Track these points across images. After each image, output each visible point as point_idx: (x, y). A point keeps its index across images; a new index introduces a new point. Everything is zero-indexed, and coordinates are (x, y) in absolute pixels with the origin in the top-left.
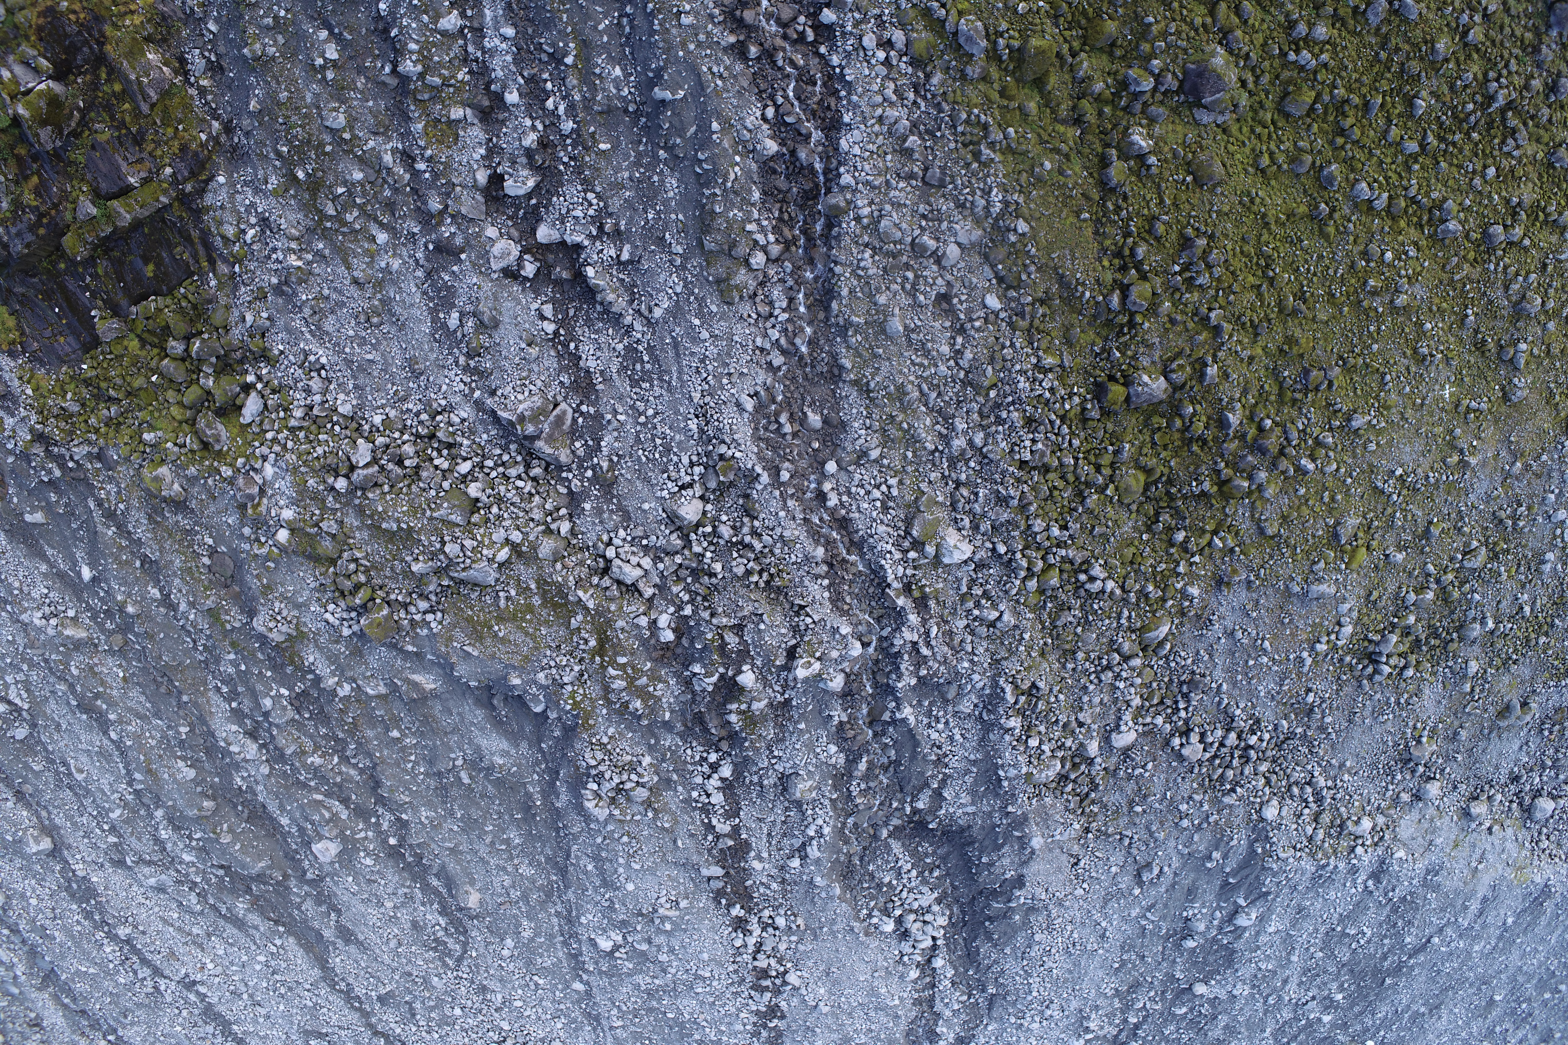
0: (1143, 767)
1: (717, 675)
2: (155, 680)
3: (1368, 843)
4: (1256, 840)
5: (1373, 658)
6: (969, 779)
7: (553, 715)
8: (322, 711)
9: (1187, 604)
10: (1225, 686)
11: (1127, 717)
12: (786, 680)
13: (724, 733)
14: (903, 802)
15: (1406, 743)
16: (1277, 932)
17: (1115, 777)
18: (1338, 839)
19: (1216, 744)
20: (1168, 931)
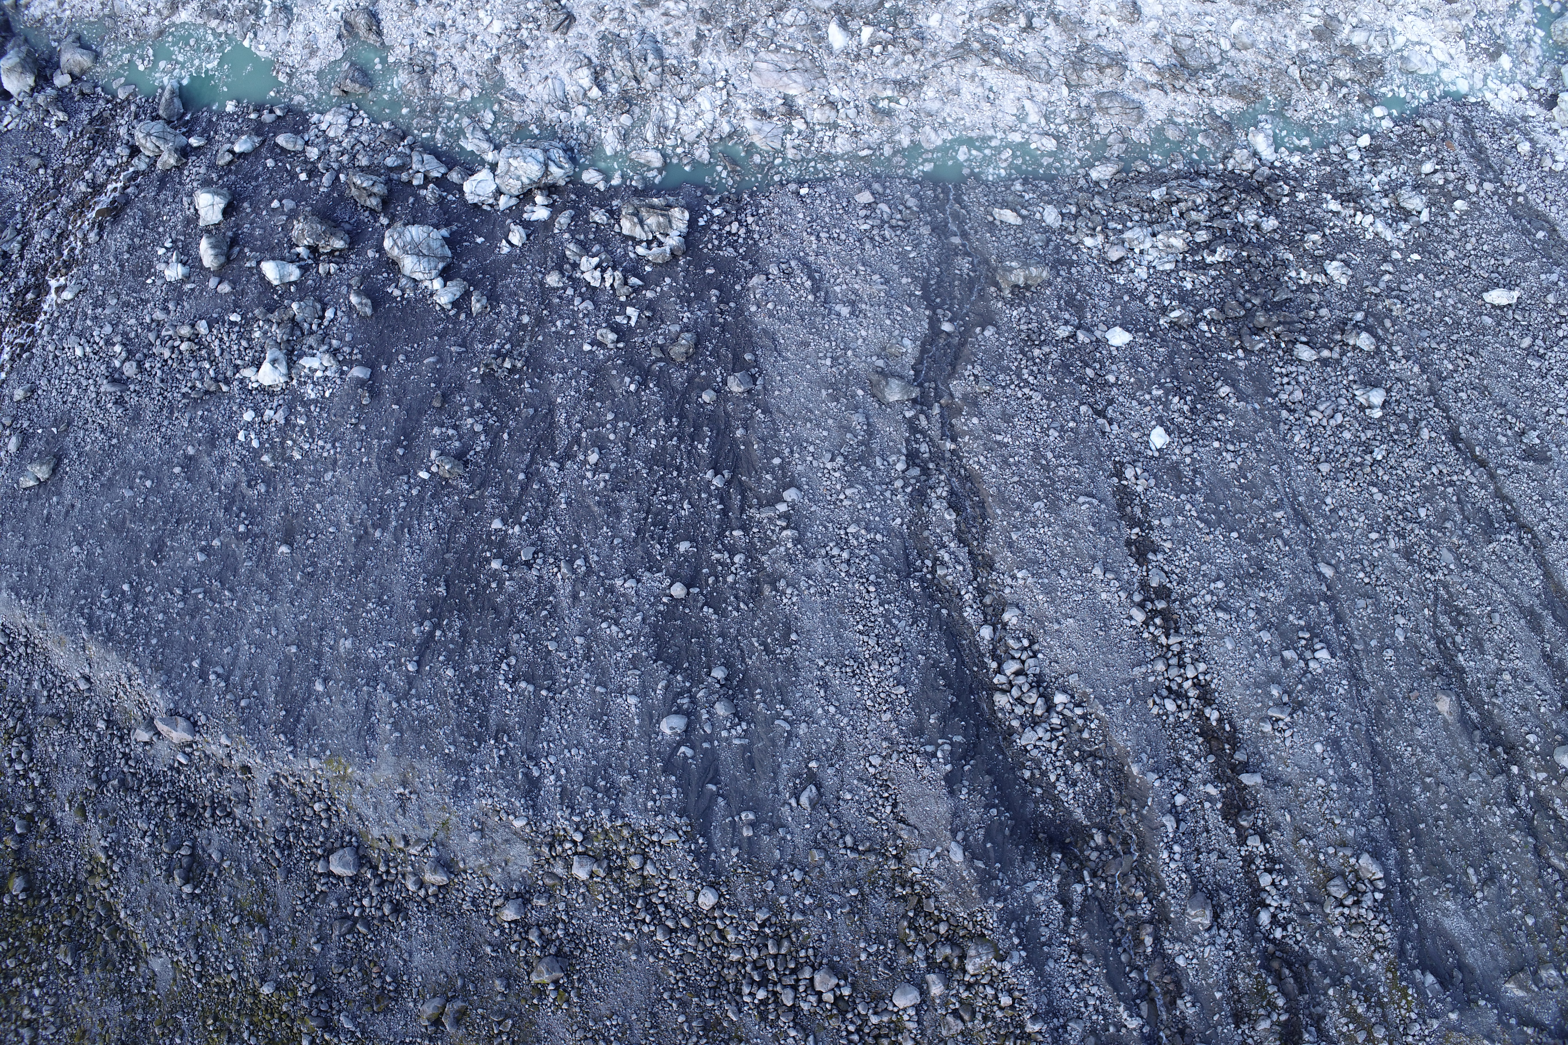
0: (869, 955)
3: (567, 846)
6: (1044, 931)
7: (1417, 974)
13: (1277, 965)
15: (572, 982)
16: (621, 691)
17: (893, 937)
18: (607, 851)
19: (801, 989)
20: (753, 695)
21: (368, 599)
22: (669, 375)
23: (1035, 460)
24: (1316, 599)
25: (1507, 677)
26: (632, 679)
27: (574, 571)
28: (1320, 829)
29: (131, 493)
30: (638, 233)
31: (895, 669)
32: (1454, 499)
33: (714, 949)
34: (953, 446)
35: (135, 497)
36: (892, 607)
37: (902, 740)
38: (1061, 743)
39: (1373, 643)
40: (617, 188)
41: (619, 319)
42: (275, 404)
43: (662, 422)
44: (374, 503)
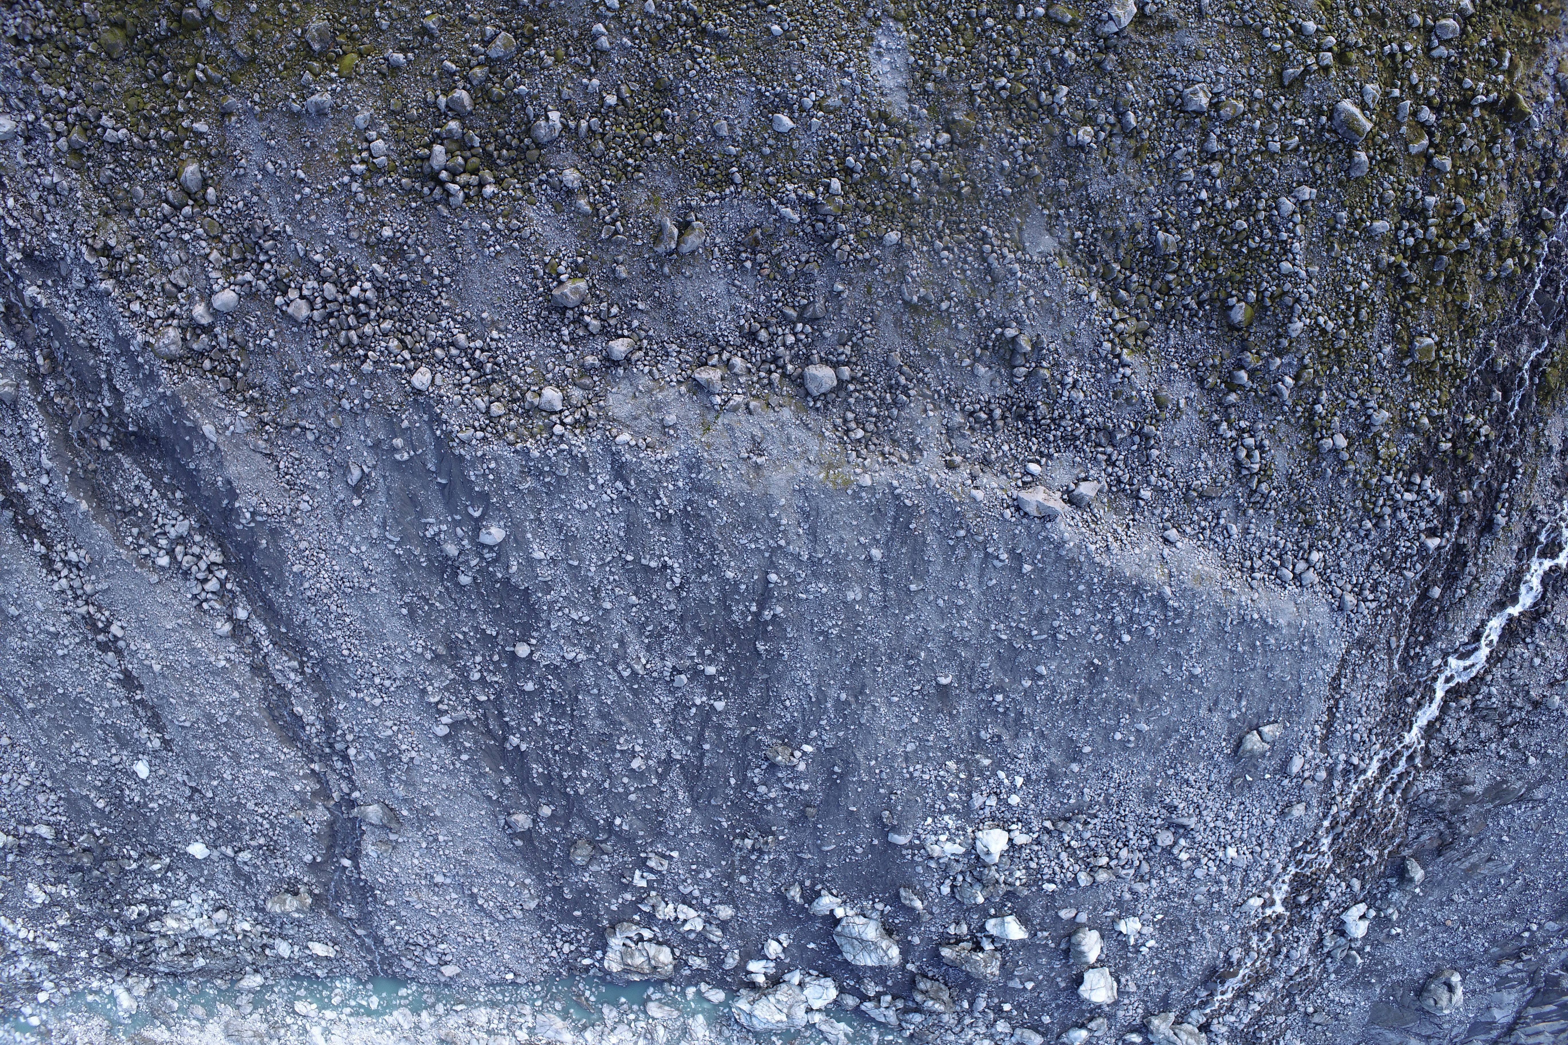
3: (569, 420)
4: (431, 422)
5: (432, 178)
6: (124, 366)
9: (203, 142)
10: (289, 228)
11: (214, 275)
15: (545, 284)
16: (553, 562)
17: (250, 353)
18: (529, 417)
19: (319, 300)
20: (428, 561)
21: (839, 636)
22: (588, 829)
23: (236, 755)
26: (545, 573)
27: (629, 666)
29: (1138, 726)
30: (652, 949)
31: (307, 585)
33: (410, 329)
34: (313, 766)
35: (1132, 723)
36: (326, 636)
37: (285, 525)
38: (156, 522)
40: (689, 984)
41: (652, 877)
42: (987, 810)
43: (582, 791)
44: (854, 723)
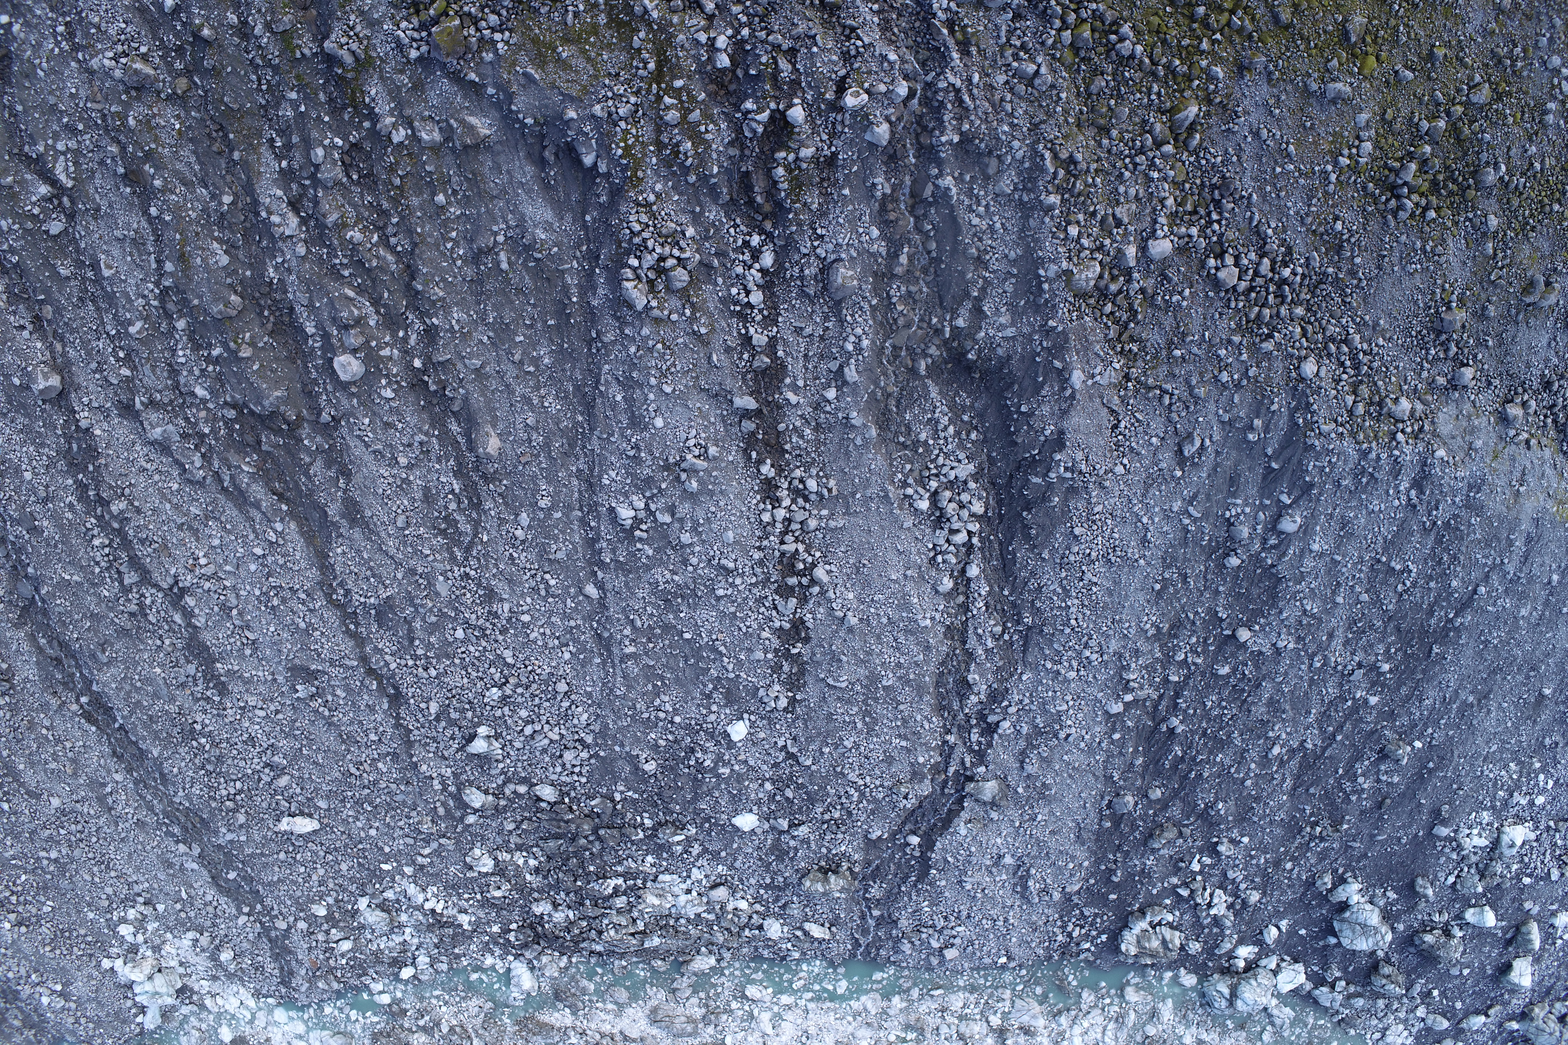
0: (1180, 293)
1: (768, 112)
2: (209, 135)
3: (1409, 430)
4: (1296, 409)
5: (1393, 190)
6: (1009, 288)
7: (603, 168)
8: (370, 174)
9: (1212, 87)
10: (1255, 196)
11: (1163, 220)
12: (834, 124)
13: (767, 208)
14: (942, 320)
15: (1436, 307)
16: (1321, 555)
17: (1153, 305)
18: (1379, 422)
19: (1251, 273)
20: (1210, 540)
21: (1495, 647)
22: (1182, 813)
23: (875, 721)
24: (612, 566)
25: (403, 461)
26: (1308, 564)
27: (1324, 658)
28: (680, 340)
30: (1168, 934)
31: (1076, 549)
32: (417, 643)
33: (1313, 320)
34: (948, 737)
36: (1058, 603)
37: (1091, 486)
38: (933, 462)
39: (558, 515)
40: (1170, 970)
41: (1208, 862)
43: (1205, 775)
44: (1466, 724)
